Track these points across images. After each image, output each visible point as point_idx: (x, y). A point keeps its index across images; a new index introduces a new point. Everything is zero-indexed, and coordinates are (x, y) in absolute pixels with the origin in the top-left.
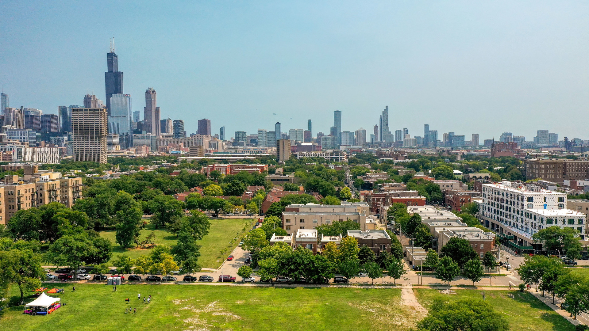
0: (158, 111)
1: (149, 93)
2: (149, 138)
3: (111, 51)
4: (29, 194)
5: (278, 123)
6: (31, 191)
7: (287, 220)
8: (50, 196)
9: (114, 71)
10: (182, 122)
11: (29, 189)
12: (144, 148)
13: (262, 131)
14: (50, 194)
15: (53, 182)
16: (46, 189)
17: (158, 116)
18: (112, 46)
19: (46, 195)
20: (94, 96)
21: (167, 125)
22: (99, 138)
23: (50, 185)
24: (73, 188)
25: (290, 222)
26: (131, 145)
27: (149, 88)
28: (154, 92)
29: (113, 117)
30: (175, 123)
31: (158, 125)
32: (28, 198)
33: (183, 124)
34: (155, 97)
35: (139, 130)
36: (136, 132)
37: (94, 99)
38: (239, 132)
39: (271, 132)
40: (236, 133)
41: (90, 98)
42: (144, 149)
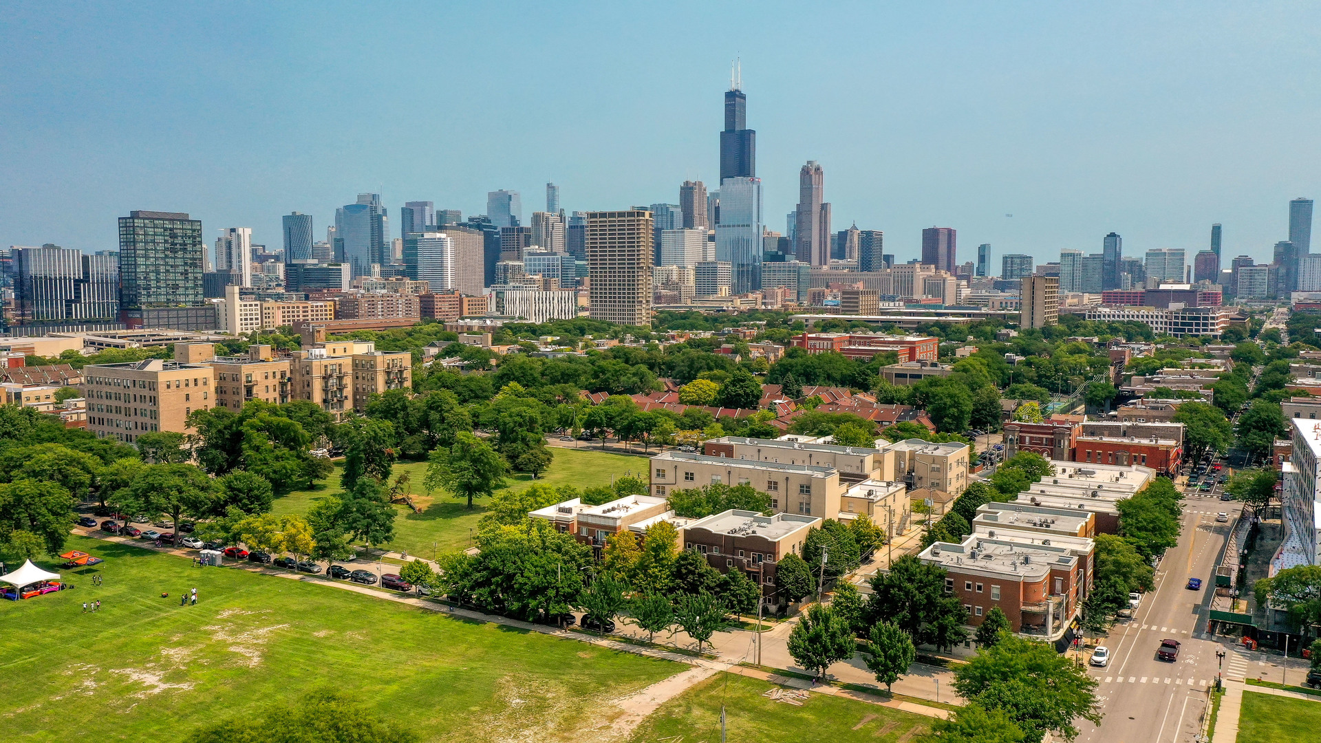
0: (826, 212)
1: (808, 173)
2: (794, 271)
3: (733, 87)
4: (272, 382)
5: (1113, 235)
6: (278, 376)
7: (658, 470)
8: (326, 387)
9: (738, 128)
10: (880, 234)
11: (274, 373)
12: (780, 292)
13: (1073, 255)
14: (326, 383)
15: (333, 361)
16: (317, 373)
17: (826, 223)
18: (736, 77)
19: (317, 386)
20: (700, 184)
21: (848, 241)
22: (634, 272)
23: (326, 366)
24: (388, 373)
25: (664, 476)
26: (756, 286)
27: (808, 162)
28: (818, 169)
29: (724, 226)
30: (862, 239)
31: (825, 243)
32: (271, 389)
33: (881, 239)
34: (820, 182)
35: (780, 253)
36: (774, 257)
37: (700, 189)
38: (1012, 257)
39: (1093, 257)
40: (1005, 258)
41: (692, 188)
42: (779, 295)
